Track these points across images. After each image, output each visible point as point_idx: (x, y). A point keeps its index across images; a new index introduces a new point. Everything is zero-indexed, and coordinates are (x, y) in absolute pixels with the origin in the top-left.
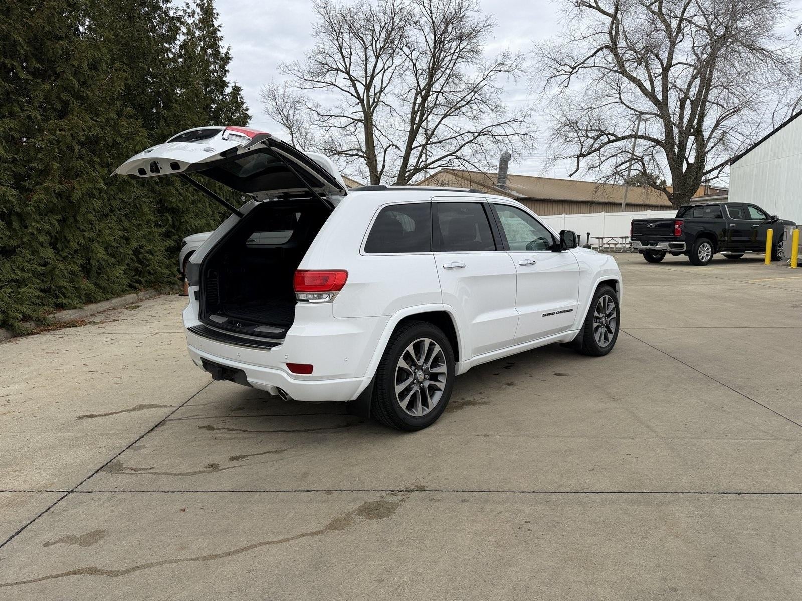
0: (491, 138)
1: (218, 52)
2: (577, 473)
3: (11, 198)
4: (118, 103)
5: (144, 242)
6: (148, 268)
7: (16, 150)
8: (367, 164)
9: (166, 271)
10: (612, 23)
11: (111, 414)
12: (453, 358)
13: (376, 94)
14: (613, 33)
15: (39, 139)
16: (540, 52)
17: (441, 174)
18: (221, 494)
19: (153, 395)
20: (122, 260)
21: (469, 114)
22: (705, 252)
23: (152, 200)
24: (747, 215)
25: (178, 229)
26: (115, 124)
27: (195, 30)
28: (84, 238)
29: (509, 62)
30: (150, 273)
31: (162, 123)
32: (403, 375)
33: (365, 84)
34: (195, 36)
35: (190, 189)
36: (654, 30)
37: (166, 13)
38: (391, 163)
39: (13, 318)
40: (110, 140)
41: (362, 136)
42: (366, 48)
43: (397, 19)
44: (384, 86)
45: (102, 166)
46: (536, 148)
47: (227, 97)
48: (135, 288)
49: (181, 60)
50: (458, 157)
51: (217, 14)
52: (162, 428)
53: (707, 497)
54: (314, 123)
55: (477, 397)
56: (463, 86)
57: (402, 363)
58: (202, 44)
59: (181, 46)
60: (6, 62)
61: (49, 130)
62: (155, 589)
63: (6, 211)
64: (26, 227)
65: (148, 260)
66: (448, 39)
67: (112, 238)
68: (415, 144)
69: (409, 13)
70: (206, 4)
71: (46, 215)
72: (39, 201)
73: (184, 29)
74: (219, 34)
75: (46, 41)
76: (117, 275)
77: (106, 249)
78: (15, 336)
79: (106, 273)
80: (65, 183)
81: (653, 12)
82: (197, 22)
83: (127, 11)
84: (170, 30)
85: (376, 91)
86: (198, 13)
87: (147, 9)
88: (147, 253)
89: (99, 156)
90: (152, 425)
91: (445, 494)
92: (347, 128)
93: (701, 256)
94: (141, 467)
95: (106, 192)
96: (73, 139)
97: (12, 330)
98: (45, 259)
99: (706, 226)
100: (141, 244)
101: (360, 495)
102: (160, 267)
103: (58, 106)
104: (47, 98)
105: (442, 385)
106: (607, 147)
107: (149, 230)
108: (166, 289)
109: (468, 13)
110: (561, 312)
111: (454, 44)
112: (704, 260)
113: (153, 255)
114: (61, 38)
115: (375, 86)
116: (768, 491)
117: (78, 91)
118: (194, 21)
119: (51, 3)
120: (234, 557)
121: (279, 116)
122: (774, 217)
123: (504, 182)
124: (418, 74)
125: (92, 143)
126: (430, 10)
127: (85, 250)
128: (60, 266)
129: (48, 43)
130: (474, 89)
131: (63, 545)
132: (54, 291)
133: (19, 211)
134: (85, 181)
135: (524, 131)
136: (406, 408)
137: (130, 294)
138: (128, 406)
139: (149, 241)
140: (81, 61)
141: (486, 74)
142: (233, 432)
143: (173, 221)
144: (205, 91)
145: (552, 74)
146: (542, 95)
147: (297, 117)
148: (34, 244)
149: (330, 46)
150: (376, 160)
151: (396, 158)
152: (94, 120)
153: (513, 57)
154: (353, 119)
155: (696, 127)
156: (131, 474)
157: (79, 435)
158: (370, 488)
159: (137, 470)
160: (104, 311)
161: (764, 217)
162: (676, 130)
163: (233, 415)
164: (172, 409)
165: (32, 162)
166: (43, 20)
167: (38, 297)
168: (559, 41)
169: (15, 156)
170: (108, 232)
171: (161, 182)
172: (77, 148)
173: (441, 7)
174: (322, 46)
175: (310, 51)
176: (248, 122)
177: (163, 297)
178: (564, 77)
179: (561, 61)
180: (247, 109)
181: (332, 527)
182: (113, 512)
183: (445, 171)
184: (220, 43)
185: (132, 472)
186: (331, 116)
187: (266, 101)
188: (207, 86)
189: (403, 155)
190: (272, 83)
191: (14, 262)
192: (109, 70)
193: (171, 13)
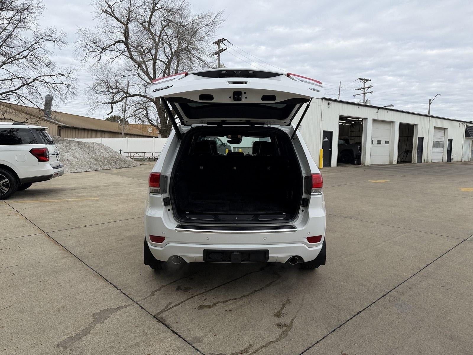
14: (126, 35)
29: (54, 36)
50: (17, 94)
81: (145, 28)
123: (50, 115)
141: (38, 39)
142: (229, 302)
153: (58, 33)
164: (135, 307)
178: (97, 53)
179: (96, 44)
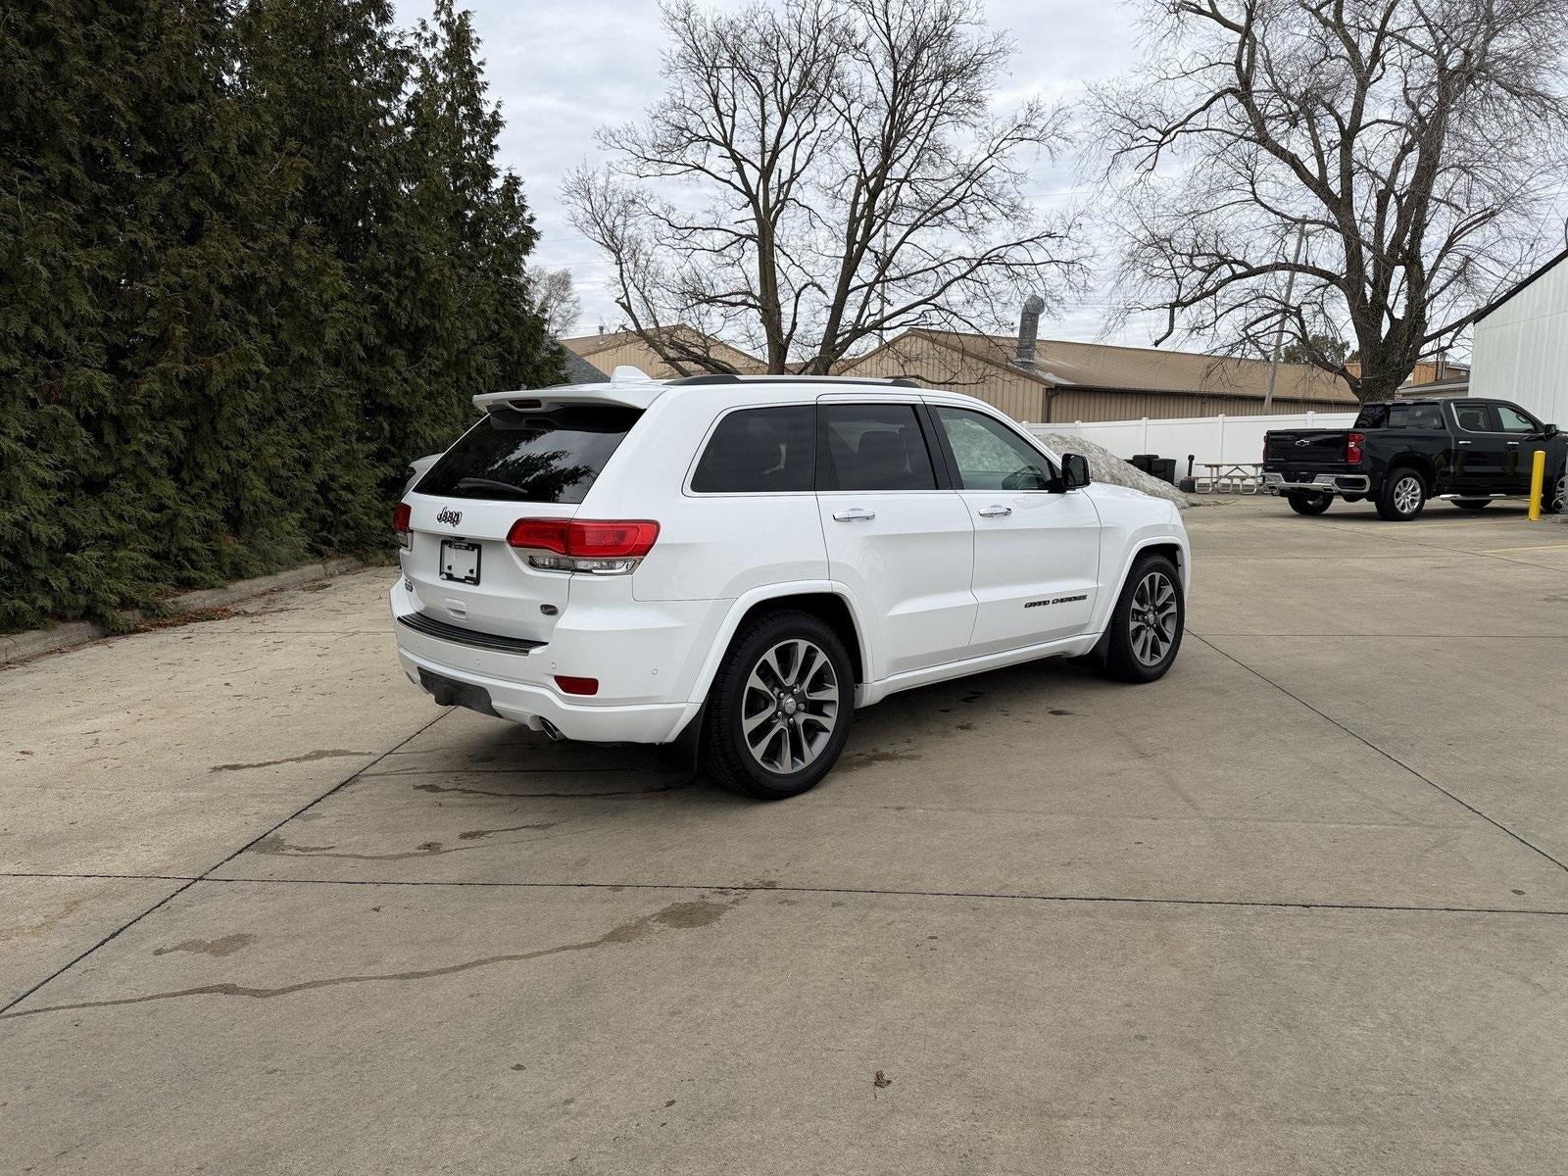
0: (1003, 270)
1: (479, 112)
2: (1039, 868)
3: (102, 390)
4: (292, 216)
5: (338, 470)
6: (344, 517)
7: (110, 302)
8: (762, 321)
9: (379, 524)
10: (1242, 44)
11: (269, 764)
12: (850, 676)
13: (781, 186)
14: (1244, 65)
15: (152, 282)
16: (1098, 103)
17: (907, 340)
18: (439, 887)
19: (340, 736)
20: (297, 502)
21: (961, 223)
22: (1407, 495)
23: (351, 391)
24: (1496, 423)
25: (401, 446)
26: (286, 252)
27: (437, 70)
28: (229, 462)
29: (1039, 123)
30: (348, 527)
31: (373, 248)
32: (757, 702)
33: (760, 167)
34: (436, 82)
35: (423, 370)
36: (1324, 59)
37: (382, 43)
38: (808, 319)
39: (105, 603)
40: (276, 283)
41: (753, 268)
42: (763, 98)
43: (823, 41)
44: (797, 170)
45: (263, 331)
46: (1093, 290)
47: (495, 197)
48: (320, 554)
49: (409, 129)
50: (937, 307)
51: (478, 40)
52: (354, 787)
53: (1249, 910)
54: (663, 242)
55: (901, 748)
56: (950, 170)
57: (754, 681)
58: (449, 97)
59: (409, 104)
60: (94, 144)
61: (168, 267)
62: (323, 1015)
63: (93, 413)
64: (127, 441)
65: (344, 502)
66: (921, 77)
67: (278, 462)
68: (855, 282)
69: (845, 29)
70: (457, 23)
71: (162, 419)
72: (151, 395)
73: (415, 71)
74: (480, 78)
75: (165, 104)
76: (289, 528)
77: (268, 481)
78: (107, 636)
79: (268, 526)
80: (197, 361)
81: (1324, 22)
82: (441, 56)
83: (311, 41)
84: (389, 74)
85: (782, 181)
86: (443, 40)
87: (347, 36)
88: (344, 488)
89: (257, 313)
90: (336, 782)
91: (807, 895)
92: (725, 252)
93: (1399, 502)
94: (312, 846)
95: (269, 378)
96: (211, 281)
97: (103, 624)
98: (160, 498)
99: (1412, 442)
100: (331, 472)
101: (668, 892)
102: (367, 515)
103: (185, 221)
104: (165, 208)
105: (829, 723)
106: (1229, 287)
107: (347, 447)
108: (375, 555)
109: (959, 28)
110: (1062, 600)
111: (934, 88)
112: (1405, 511)
113: (353, 493)
114: (191, 99)
115: (780, 170)
116: (1359, 904)
117: (220, 194)
118: (435, 55)
119: (174, 37)
120: (451, 976)
121: (597, 230)
122: (1549, 427)
123: (1030, 356)
124: (861, 147)
125: (244, 289)
126: (887, 24)
127: (232, 484)
128: (187, 511)
129: (169, 108)
130: (971, 176)
131: (185, 953)
132: (176, 556)
133: (115, 412)
134: (231, 358)
135: (1067, 256)
136: (762, 759)
137: (311, 564)
138: (297, 753)
139: (348, 467)
140: (226, 139)
141: (995, 144)
142: (471, 795)
143: (392, 431)
144: (455, 186)
145: (1123, 144)
146: (1102, 186)
147: (630, 231)
148: (141, 471)
149: (694, 94)
150: (780, 314)
151: (818, 308)
152: (248, 247)
153: (1048, 110)
154: (736, 234)
155: (1407, 248)
156: (296, 856)
157: (215, 796)
158: (685, 883)
159: (306, 849)
160: (264, 594)
161: (1529, 426)
162: (1367, 254)
163: (474, 769)
164: (372, 759)
165: (138, 325)
166: (160, 67)
167: (147, 567)
168: (1136, 82)
169: (109, 314)
170: (272, 450)
171: (370, 357)
172: (217, 298)
173: (909, 16)
174: (679, 94)
175: (655, 104)
176: (533, 244)
177: (372, 571)
178: (1147, 151)
179: (1141, 121)
180: (532, 220)
181: (615, 936)
182: (265, 908)
183: (915, 332)
184: (483, 96)
185: (299, 852)
186: (695, 229)
187: (572, 200)
188: (457, 176)
189: (831, 303)
190: (585, 166)
191: (106, 503)
192: (276, 154)
193: (391, 44)
